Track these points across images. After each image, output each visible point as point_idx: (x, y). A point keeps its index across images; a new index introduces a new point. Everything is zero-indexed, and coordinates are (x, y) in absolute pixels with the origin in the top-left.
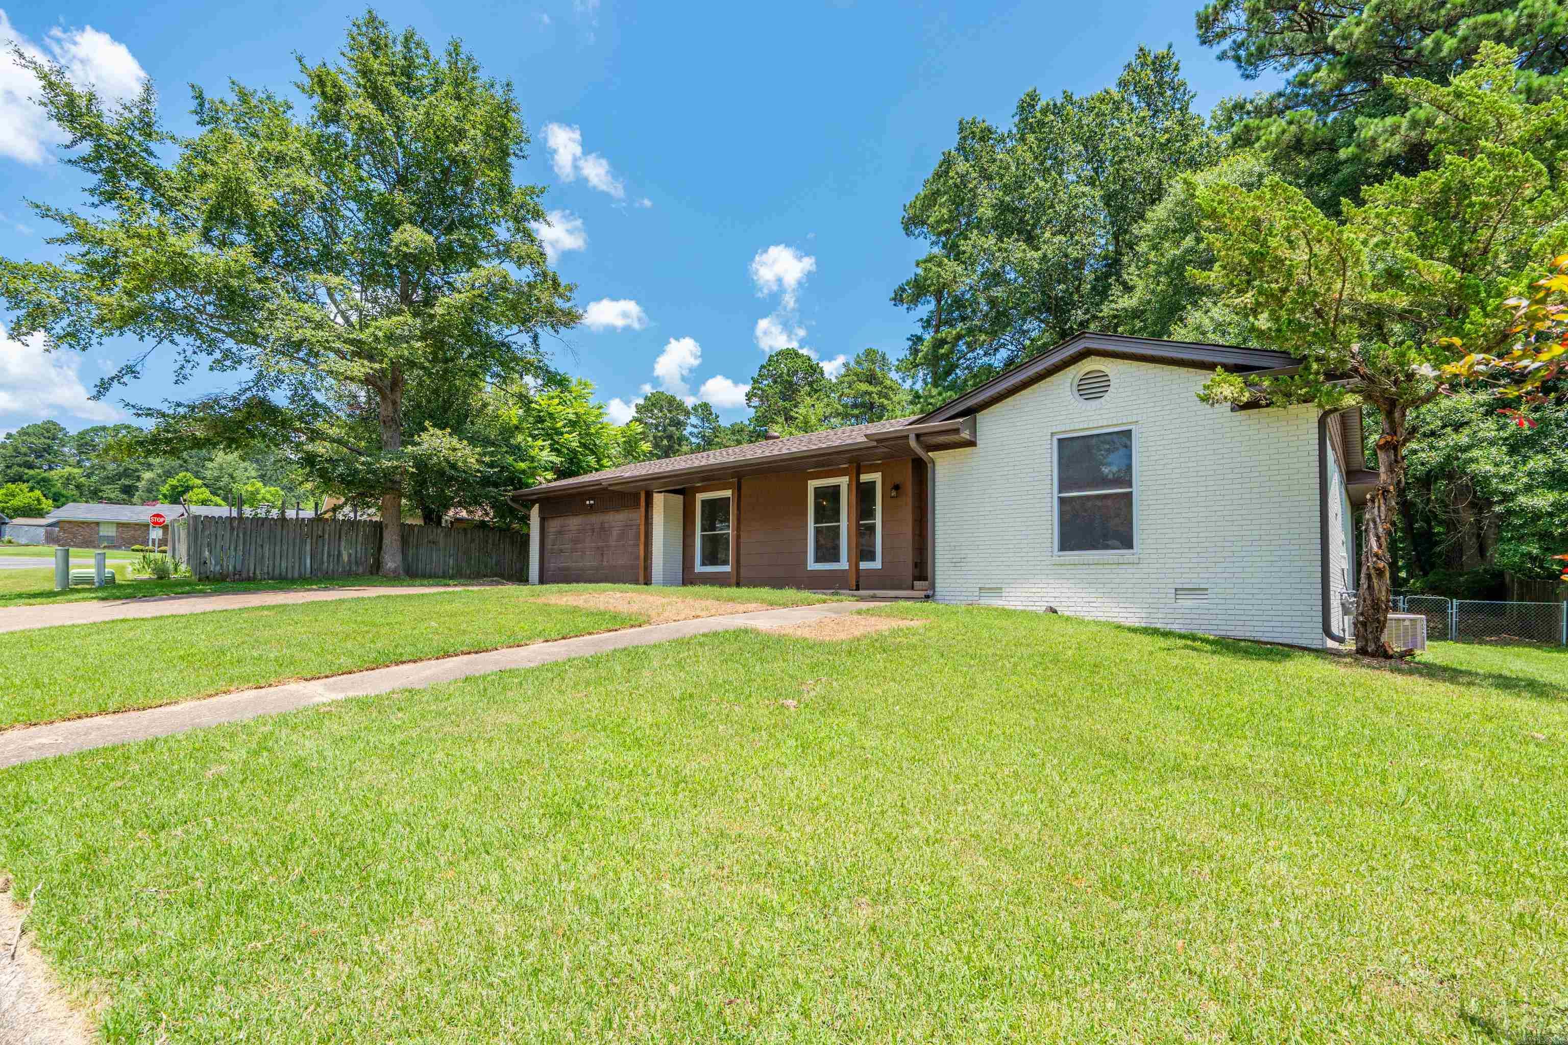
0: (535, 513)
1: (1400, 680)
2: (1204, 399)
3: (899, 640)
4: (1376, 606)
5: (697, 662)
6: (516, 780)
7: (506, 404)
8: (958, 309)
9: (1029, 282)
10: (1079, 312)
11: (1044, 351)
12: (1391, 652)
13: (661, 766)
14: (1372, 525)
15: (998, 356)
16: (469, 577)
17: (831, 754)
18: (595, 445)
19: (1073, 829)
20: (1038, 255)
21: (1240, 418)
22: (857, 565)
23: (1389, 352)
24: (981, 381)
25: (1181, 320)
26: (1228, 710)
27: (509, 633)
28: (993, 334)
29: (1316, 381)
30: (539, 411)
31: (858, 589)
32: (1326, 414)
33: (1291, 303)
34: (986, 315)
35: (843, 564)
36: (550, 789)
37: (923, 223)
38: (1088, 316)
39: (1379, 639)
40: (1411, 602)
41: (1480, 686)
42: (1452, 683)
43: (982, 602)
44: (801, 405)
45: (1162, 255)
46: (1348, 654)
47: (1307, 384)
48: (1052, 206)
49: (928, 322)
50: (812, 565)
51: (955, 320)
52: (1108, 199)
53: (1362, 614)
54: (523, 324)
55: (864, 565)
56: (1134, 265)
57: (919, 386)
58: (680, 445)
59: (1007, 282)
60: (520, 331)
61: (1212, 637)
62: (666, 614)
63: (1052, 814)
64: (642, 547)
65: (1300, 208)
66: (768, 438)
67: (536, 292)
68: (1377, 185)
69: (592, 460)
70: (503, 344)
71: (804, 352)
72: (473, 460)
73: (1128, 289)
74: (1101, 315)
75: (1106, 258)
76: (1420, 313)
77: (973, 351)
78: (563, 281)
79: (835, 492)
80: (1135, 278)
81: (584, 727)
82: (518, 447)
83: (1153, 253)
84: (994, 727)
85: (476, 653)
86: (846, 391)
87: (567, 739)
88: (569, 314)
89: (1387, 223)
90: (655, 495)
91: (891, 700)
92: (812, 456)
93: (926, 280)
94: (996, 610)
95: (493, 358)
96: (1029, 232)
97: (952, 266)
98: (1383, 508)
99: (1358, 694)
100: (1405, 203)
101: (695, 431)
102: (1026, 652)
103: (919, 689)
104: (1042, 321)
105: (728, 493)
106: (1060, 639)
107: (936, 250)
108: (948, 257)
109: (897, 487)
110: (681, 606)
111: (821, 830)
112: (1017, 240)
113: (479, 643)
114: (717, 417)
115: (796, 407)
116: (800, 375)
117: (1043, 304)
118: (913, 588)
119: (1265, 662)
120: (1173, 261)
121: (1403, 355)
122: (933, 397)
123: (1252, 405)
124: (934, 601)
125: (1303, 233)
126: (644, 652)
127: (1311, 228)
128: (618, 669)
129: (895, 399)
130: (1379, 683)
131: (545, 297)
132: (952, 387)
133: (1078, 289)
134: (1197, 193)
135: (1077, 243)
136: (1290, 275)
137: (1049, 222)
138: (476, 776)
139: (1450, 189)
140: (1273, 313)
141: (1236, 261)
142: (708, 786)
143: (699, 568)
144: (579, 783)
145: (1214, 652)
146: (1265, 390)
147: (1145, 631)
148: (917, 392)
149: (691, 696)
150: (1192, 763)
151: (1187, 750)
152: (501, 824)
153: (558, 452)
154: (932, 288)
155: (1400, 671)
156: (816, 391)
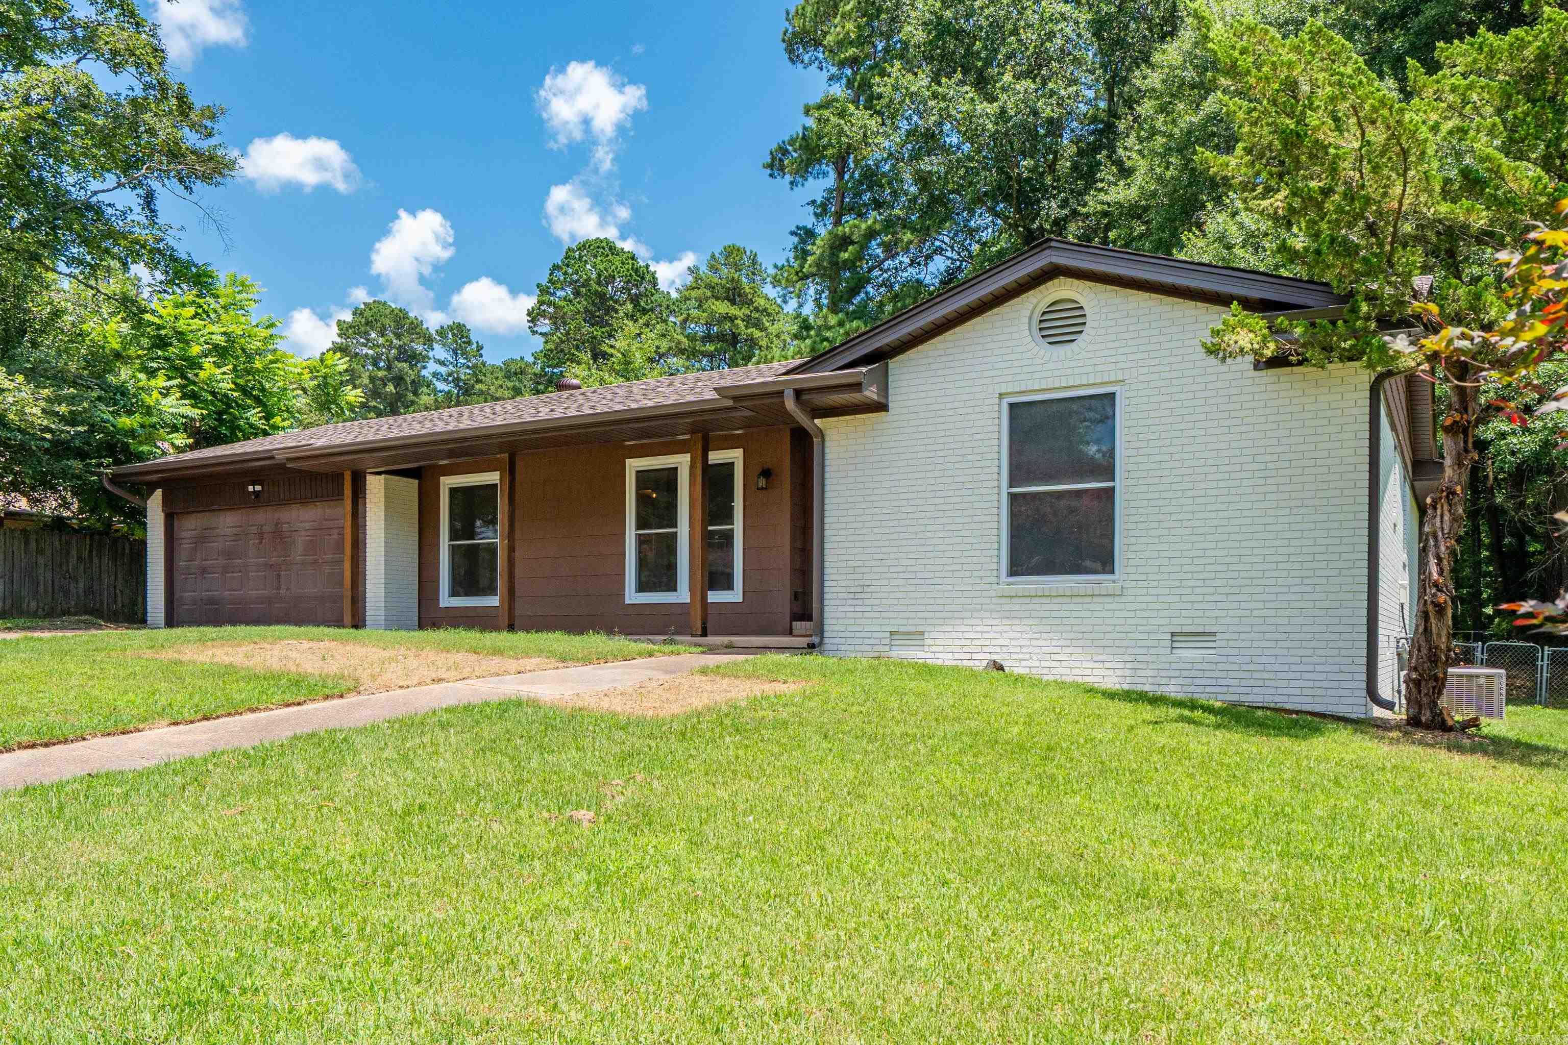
0: (155, 506)
1: (1457, 761)
2: (1212, 351)
3: (761, 713)
4: (1433, 659)
5: (436, 753)
6: (114, 955)
7: (97, 312)
8: (870, 188)
9: (979, 151)
10: (1053, 205)
11: (1000, 261)
12: (1450, 723)
13: (365, 921)
14: (1432, 542)
15: (932, 267)
16: (34, 615)
17: (642, 891)
18: (263, 390)
19: (988, 986)
20: (992, 108)
21: (1265, 380)
22: (704, 598)
23: (1462, 291)
24: (905, 307)
25: (1199, 226)
26: (1226, 810)
27: (106, 711)
28: (924, 232)
29: (1366, 330)
30: (159, 327)
31: (704, 634)
32: (1381, 378)
33: (1336, 212)
34: (914, 200)
35: (683, 595)
36: (173, 966)
37: (818, 43)
38: (1066, 212)
39: (1436, 705)
40: (1492, 650)
41: (1557, 766)
42: (1522, 764)
43: (894, 654)
44: (619, 334)
45: (1174, 122)
46: (1398, 727)
47: (1355, 334)
48: (1015, 32)
49: (824, 206)
50: (632, 596)
51: (865, 205)
52: (1099, 26)
53: (1415, 669)
54: (124, 172)
55: (714, 597)
56: (1133, 134)
57: (808, 309)
58: (415, 393)
59: (947, 150)
60: (120, 185)
61: (1218, 704)
62: (387, 676)
63: (961, 966)
64: (347, 566)
65: (1349, 71)
66: (561, 387)
67: (147, 117)
68: (1456, 42)
69: (254, 415)
70: (88, 207)
71: (627, 246)
72: (37, 411)
73: (1125, 172)
74: (1084, 210)
75: (1094, 120)
76: (1503, 236)
77: (893, 257)
78: (198, 100)
79: (668, 477)
80: (1134, 155)
81: (235, 863)
82: (122, 391)
83: (1161, 118)
84: (892, 843)
85: (46, 745)
86: (694, 313)
87: (205, 884)
88: (211, 159)
89: (1465, 102)
90: (370, 479)
91: (741, 807)
92: (629, 421)
93: (820, 138)
94: (914, 666)
95: (70, 229)
96: (980, 72)
97: (861, 116)
98: (1447, 518)
99: (1400, 783)
100: (1489, 72)
101: (443, 370)
102: (952, 729)
103: (787, 788)
104: (997, 215)
105: (492, 477)
106: (1004, 709)
107: (838, 90)
108: (856, 102)
109: (766, 473)
110: (412, 663)
111: (616, 1007)
112: (962, 83)
113: (51, 729)
114: (480, 348)
115: (610, 336)
116: (619, 283)
117: (1000, 188)
118: (790, 633)
119: (1286, 739)
120: (1190, 132)
121: (1478, 297)
122: (829, 328)
123: (1278, 362)
124: (822, 653)
125: (1354, 107)
126: (345, 739)
127: (1363, 102)
128: (300, 768)
129: (772, 329)
130: (1430, 766)
131: (164, 128)
132: (859, 314)
133: (1052, 167)
134: (1211, 35)
135: (1052, 93)
136: (1334, 170)
137: (1009, 57)
138: (41, 952)
139: (1548, 56)
140: (1312, 223)
141: (1265, 142)
142: (440, 948)
143: (446, 600)
144: (224, 954)
145: (1218, 726)
146: (1297, 341)
147: (1128, 696)
148: (806, 320)
149: (422, 808)
150: (1166, 885)
151: (1160, 867)
152: (86, 1025)
153: (193, 397)
154: (830, 152)
155: (1460, 749)
156: (644, 311)
